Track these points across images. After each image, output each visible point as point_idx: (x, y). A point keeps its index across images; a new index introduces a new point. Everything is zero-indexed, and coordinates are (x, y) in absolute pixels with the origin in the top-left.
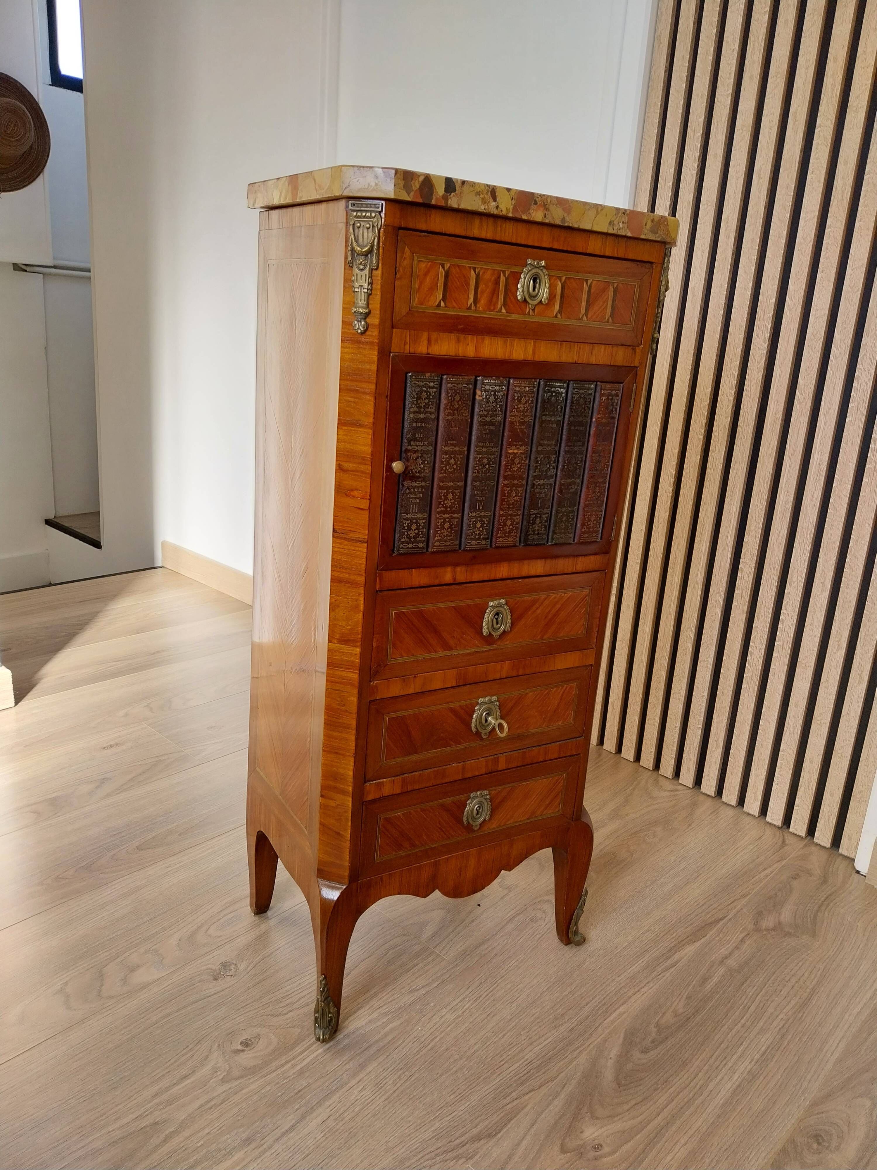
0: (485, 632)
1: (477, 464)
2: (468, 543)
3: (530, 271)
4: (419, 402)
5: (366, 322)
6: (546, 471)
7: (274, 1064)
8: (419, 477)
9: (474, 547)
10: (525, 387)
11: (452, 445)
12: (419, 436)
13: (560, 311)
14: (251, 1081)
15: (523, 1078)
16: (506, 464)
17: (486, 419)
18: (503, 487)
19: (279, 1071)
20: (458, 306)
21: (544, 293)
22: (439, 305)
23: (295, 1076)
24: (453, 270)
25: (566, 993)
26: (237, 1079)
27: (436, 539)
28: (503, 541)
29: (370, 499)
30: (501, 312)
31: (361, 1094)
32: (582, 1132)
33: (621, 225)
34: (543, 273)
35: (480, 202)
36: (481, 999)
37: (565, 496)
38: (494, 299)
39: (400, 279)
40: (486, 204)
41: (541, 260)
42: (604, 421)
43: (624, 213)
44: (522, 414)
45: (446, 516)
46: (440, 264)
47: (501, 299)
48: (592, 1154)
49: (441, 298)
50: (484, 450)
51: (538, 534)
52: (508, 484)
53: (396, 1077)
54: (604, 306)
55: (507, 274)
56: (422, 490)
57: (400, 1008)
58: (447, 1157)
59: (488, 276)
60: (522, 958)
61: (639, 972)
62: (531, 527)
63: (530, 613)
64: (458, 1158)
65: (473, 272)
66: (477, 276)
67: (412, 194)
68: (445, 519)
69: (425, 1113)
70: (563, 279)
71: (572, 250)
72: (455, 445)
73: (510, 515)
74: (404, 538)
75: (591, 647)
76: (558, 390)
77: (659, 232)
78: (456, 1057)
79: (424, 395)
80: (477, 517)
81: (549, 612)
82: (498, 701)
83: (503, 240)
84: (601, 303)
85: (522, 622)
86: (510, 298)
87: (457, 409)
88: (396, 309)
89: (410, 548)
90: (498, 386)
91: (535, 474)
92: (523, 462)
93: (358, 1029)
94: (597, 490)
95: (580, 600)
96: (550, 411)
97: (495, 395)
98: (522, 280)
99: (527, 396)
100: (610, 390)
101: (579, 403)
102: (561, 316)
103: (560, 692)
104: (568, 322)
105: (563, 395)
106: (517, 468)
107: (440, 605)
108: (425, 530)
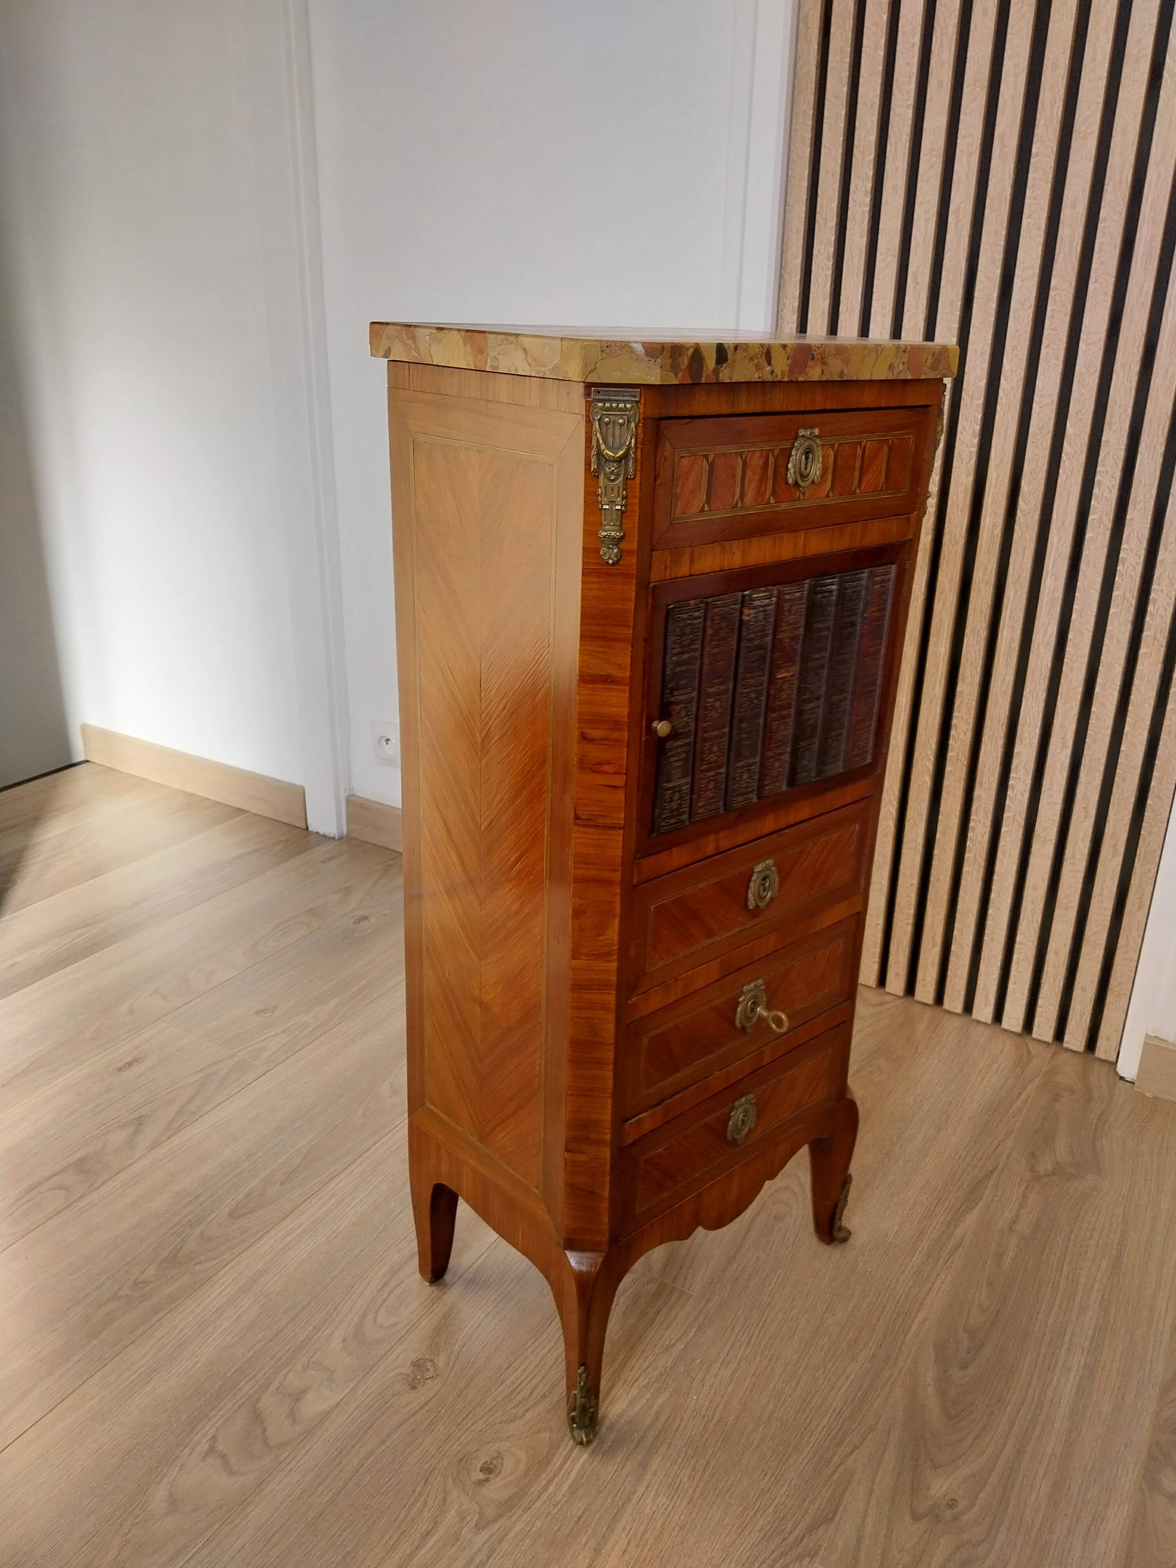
0: (751, 905)
1: (744, 701)
2: (734, 802)
3: (802, 444)
4: (682, 639)
5: (619, 548)
7: (536, 1488)
8: (682, 736)
9: (740, 806)
10: (795, 593)
11: (718, 685)
12: (683, 683)
13: (832, 489)
14: (514, 1519)
15: (840, 1435)
16: (774, 692)
17: (755, 644)
18: (770, 724)
19: (544, 1497)
20: (723, 506)
21: (815, 471)
22: (702, 511)
23: (566, 1499)
24: (718, 461)
25: (850, 1309)
26: (495, 1520)
27: (699, 805)
28: (770, 790)
29: (626, 773)
30: (769, 503)
31: (657, 1502)
32: (929, 1489)
33: (901, 368)
34: (816, 443)
35: (754, 369)
36: (753, 1340)
37: (836, 716)
38: (762, 489)
39: (660, 486)
40: (760, 371)
41: (814, 428)
42: (875, 615)
43: (904, 351)
44: (792, 627)
45: (710, 774)
46: (704, 456)
47: (769, 486)
48: (949, 1514)
49: (704, 500)
50: (752, 681)
51: (806, 771)
52: (776, 719)
53: (690, 1469)
54: (878, 470)
55: (776, 453)
56: (685, 749)
57: (662, 1375)
58: (788, 1561)
59: (755, 460)
60: (783, 1274)
61: (923, 1263)
62: (799, 765)
63: (797, 867)
64: (799, 1558)
65: (739, 459)
66: (744, 463)
67: (680, 375)
68: (709, 778)
69: (741, 1508)
70: (836, 447)
71: (846, 407)
72: (720, 684)
74: (666, 813)
75: (858, 892)
76: (829, 589)
77: (939, 367)
78: (751, 1426)
79: (688, 630)
80: (744, 768)
81: (817, 861)
82: (764, 983)
83: (770, 410)
84: (875, 469)
85: (790, 881)
86: (780, 484)
87: (723, 639)
88: (656, 525)
89: (672, 824)
90: (767, 598)
92: (792, 686)
93: (620, 1416)
95: (848, 838)
96: (821, 616)
97: (764, 611)
98: (794, 458)
99: (797, 604)
100: (883, 575)
101: (851, 599)
102: (833, 494)
103: (826, 954)
104: (840, 500)
105: (835, 593)
106: (785, 696)
107: (702, 885)
108: (688, 797)
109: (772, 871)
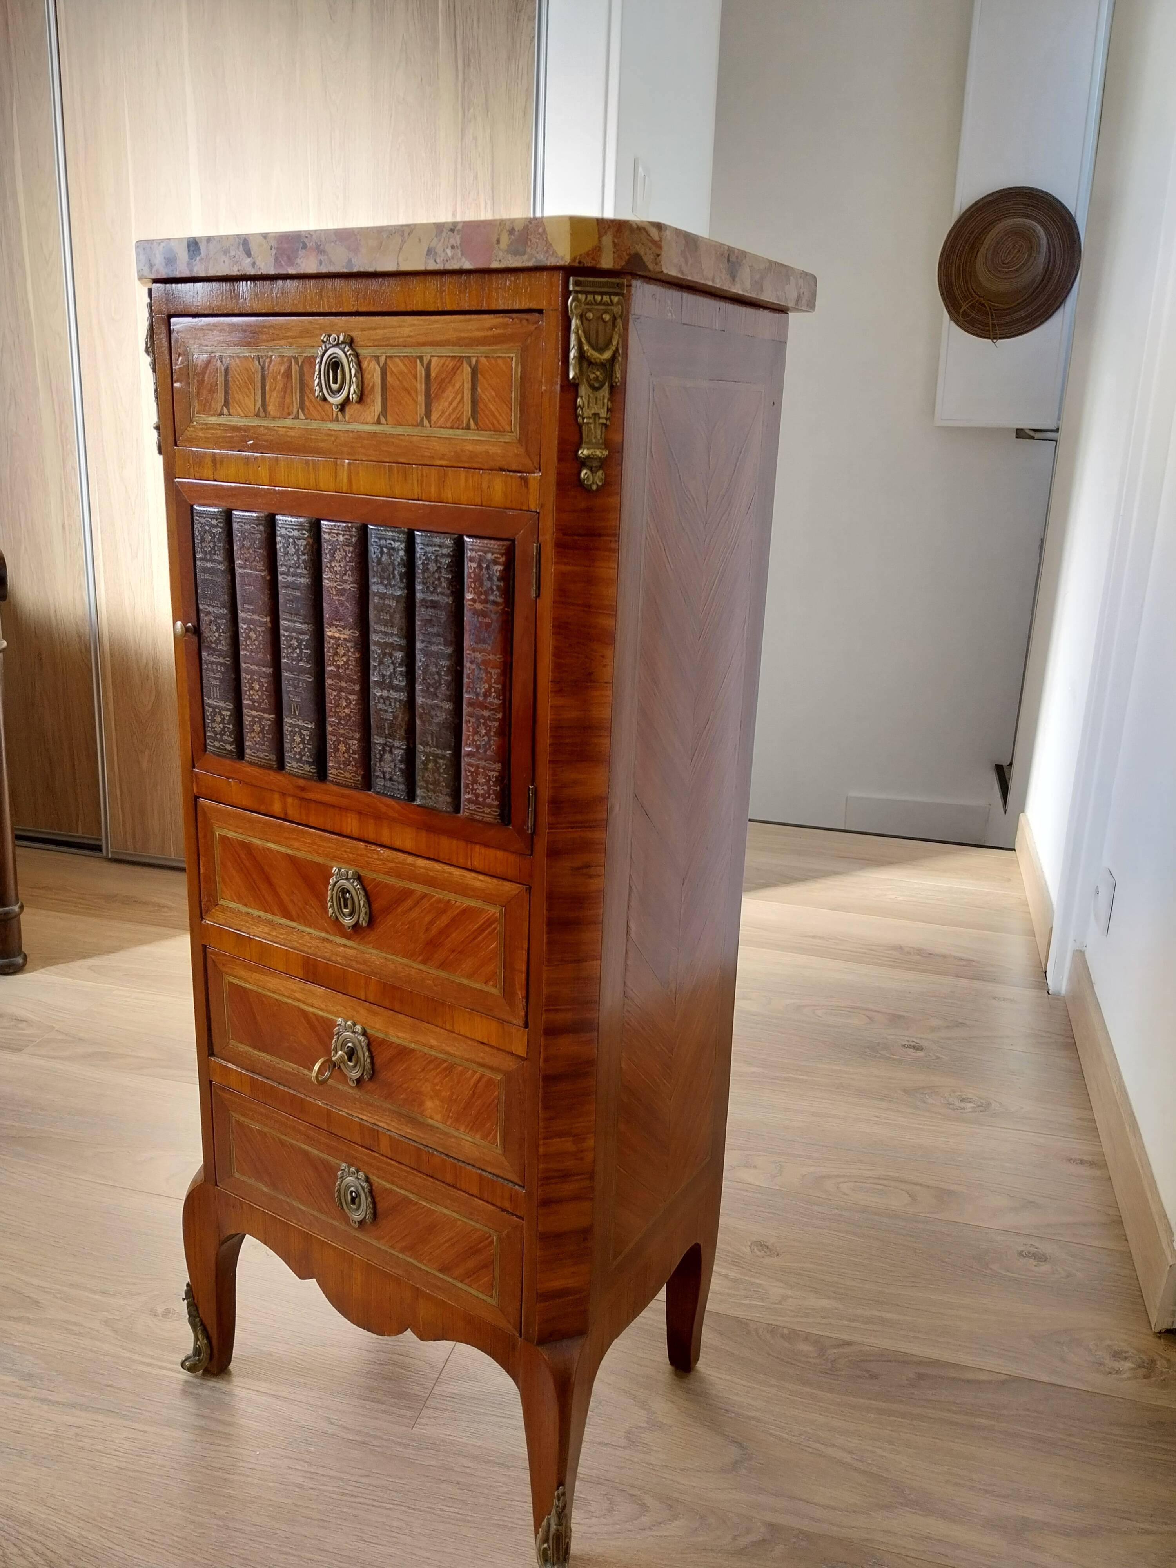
0: (330, 912)
1: (287, 645)
2: (291, 763)
3: (326, 351)
4: (203, 545)
6: (389, 678)
8: (215, 650)
9: (298, 772)
10: (337, 534)
11: (249, 610)
12: (212, 593)
13: (384, 412)
16: (328, 652)
17: (291, 579)
18: (329, 688)
20: (244, 413)
21: (350, 385)
22: (221, 413)
24: (232, 362)
27: (249, 743)
28: (339, 775)
30: (298, 418)
33: (449, 252)
34: (345, 353)
35: (234, 262)
37: (427, 726)
38: (288, 400)
39: (176, 380)
41: (340, 333)
42: (480, 606)
43: (452, 230)
44: (338, 577)
45: (255, 714)
46: (217, 355)
47: (296, 397)
49: (223, 403)
50: (293, 625)
51: (391, 779)
52: (334, 685)
54: (458, 399)
55: (300, 361)
56: (221, 669)
59: (276, 365)
62: (378, 764)
63: (399, 911)
65: (256, 362)
66: (263, 368)
68: (254, 718)
70: (382, 360)
72: (253, 612)
73: (342, 736)
74: (211, 731)
75: (514, 1021)
76: (390, 544)
77: (528, 250)
79: (208, 537)
80: (296, 727)
82: (363, 1033)
84: (452, 396)
85: (391, 921)
86: (308, 397)
87: (249, 561)
88: (176, 418)
89: (218, 748)
90: (296, 530)
92: (350, 654)
94: (483, 730)
95: (484, 923)
96: (382, 578)
97: (294, 544)
98: (317, 367)
99: (342, 550)
100: (482, 551)
101: (428, 569)
102: (386, 420)
103: (471, 1078)
104: (399, 430)
105: (402, 553)
106: (342, 663)
107: (270, 845)
108: (231, 726)
109: (354, 887)
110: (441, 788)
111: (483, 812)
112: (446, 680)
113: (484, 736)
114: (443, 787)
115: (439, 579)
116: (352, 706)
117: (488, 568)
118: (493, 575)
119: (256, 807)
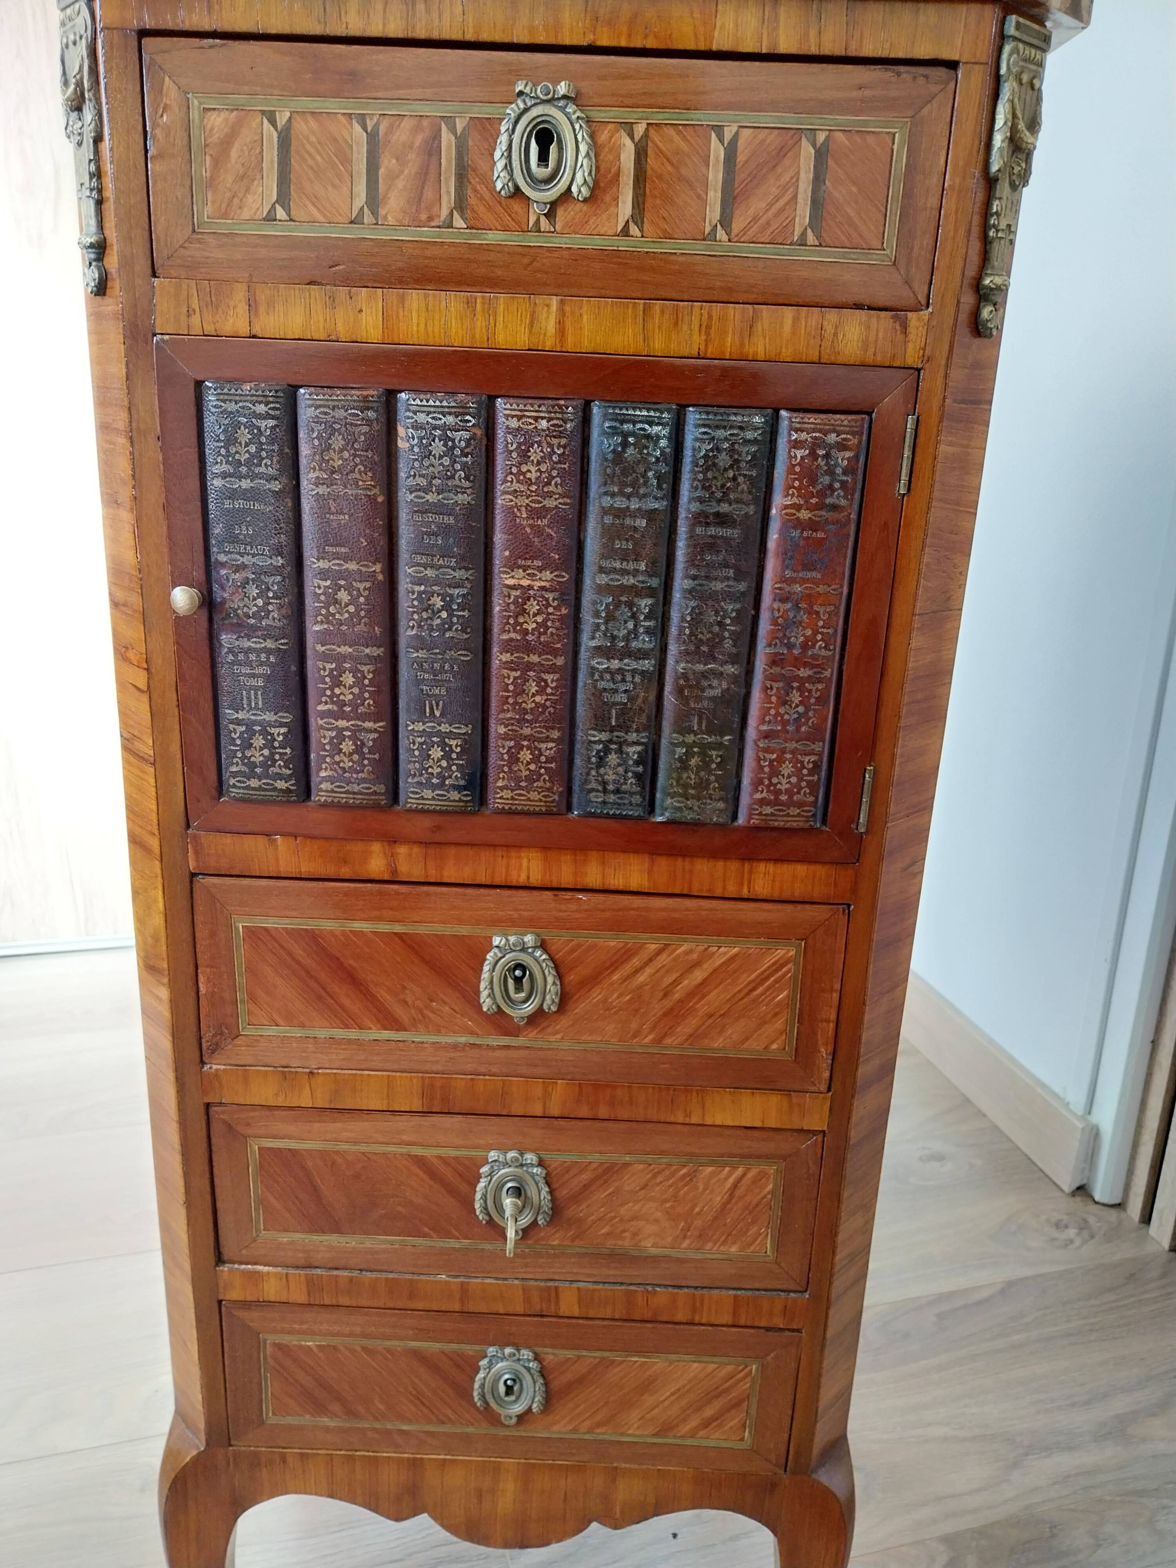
0: (486, 1004)
1: (413, 606)
2: (413, 792)
3: (526, 110)
4: (233, 450)
6: (627, 639)
8: (254, 628)
9: (431, 804)
10: (536, 419)
11: (337, 556)
12: (245, 531)
13: (637, 218)
16: (501, 611)
17: (428, 497)
18: (500, 668)
20: (325, 216)
21: (575, 169)
22: (271, 218)
24: (301, 127)
27: (323, 774)
28: (513, 798)
29: (147, 670)
30: (451, 226)
34: (567, 115)
37: (692, 705)
38: (428, 194)
39: (160, 156)
41: (556, 82)
42: (804, 515)
44: (534, 488)
45: (342, 723)
46: (263, 112)
47: (448, 192)
49: (275, 199)
50: (430, 573)
51: (617, 791)
52: (512, 662)
54: (786, 198)
55: (460, 125)
56: (268, 658)
59: (402, 134)
62: (593, 773)
63: (615, 977)
65: (357, 128)
66: (372, 138)
68: (340, 730)
70: (640, 129)
71: (662, 46)
72: (346, 558)
73: (526, 738)
74: (237, 764)
75: (812, 1089)
76: (644, 429)
79: (244, 435)
80: (430, 735)
81: (676, 983)
82: (541, 1163)
83: (435, 35)
84: (775, 192)
85: (596, 995)
86: (475, 190)
87: (339, 470)
88: (158, 229)
89: (254, 789)
90: (450, 414)
91: (593, 643)
92: (550, 610)
94: (796, 697)
95: (769, 968)
96: (623, 485)
97: (445, 439)
98: (504, 139)
99: (544, 445)
100: (820, 431)
101: (714, 464)
102: (641, 231)
103: (726, 1179)
104: (667, 247)
105: (663, 443)
106: (534, 625)
107: (358, 926)
108: (288, 751)
109: (536, 960)
110: (711, 792)
111: (788, 815)
112: (732, 633)
113: (797, 706)
114: (714, 789)
115: (734, 478)
116: (549, 690)
117: (827, 456)
118: (836, 465)
119: (330, 870)
